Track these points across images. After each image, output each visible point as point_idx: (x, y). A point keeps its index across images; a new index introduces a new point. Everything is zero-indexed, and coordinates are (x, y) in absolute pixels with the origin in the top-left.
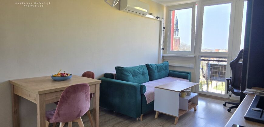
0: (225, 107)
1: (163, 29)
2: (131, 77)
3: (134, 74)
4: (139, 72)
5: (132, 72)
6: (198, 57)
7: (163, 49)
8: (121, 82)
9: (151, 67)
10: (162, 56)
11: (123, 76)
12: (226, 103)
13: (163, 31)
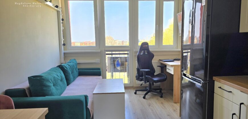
0: (136, 95)
1: (61, 21)
2: (53, 87)
3: (54, 82)
4: (58, 77)
5: (53, 80)
6: (103, 51)
7: (64, 45)
8: (47, 99)
9: (65, 68)
10: (64, 53)
11: (45, 88)
12: (136, 91)
13: (62, 23)
